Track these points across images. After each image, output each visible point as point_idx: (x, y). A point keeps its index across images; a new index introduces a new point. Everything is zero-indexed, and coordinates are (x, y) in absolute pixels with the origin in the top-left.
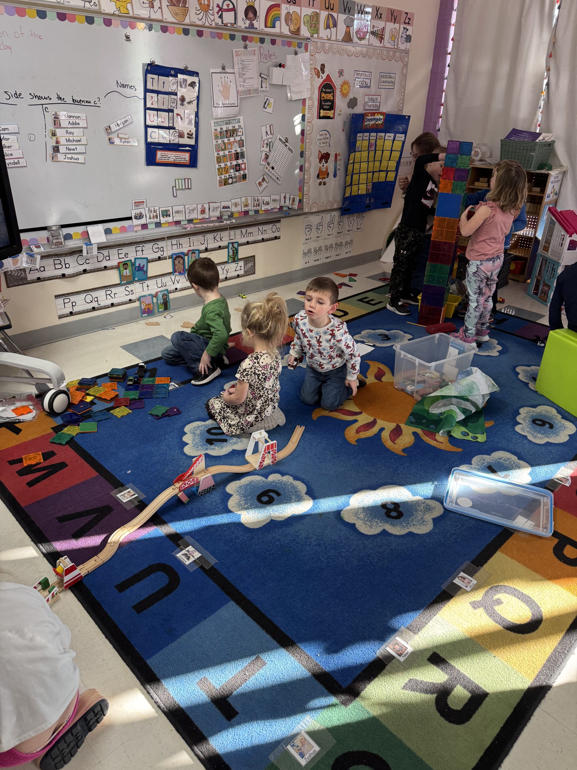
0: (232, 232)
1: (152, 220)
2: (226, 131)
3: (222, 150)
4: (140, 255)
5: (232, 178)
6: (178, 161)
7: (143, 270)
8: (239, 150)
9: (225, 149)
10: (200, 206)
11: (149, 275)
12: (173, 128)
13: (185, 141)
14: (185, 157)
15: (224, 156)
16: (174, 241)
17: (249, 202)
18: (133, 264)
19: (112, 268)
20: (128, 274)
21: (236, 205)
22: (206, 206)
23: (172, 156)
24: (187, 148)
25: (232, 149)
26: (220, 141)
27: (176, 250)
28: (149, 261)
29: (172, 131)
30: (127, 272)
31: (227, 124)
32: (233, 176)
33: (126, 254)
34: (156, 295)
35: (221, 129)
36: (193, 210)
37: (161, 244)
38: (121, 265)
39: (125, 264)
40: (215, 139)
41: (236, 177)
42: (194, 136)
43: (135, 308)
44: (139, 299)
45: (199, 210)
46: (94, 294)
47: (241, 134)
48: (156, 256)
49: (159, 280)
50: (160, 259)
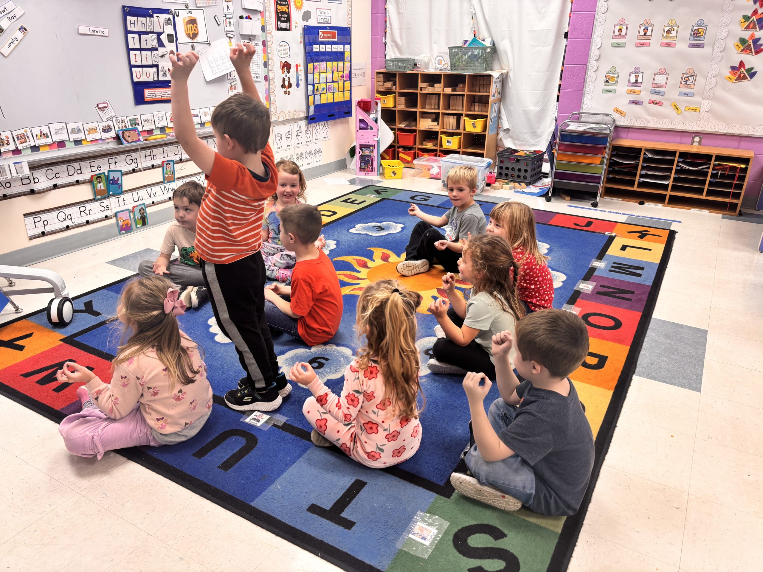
4: (113, 167)
7: (118, 184)
11: (124, 189)
16: (148, 152)
18: (107, 178)
19: (85, 182)
20: (103, 188)
21: (206, 114)
27: (150, 162)
30: (101, 186)
33: (99, 167)
34: (133, 211)
36: (162, 118)
37: (134, 155)
38: (95, 178)
39: (99, 177)
43: (111, 226)
44: (116, 215)
46: (67, 211)
48: (130, 168)
49: (135, 193)
50: (134, 171)
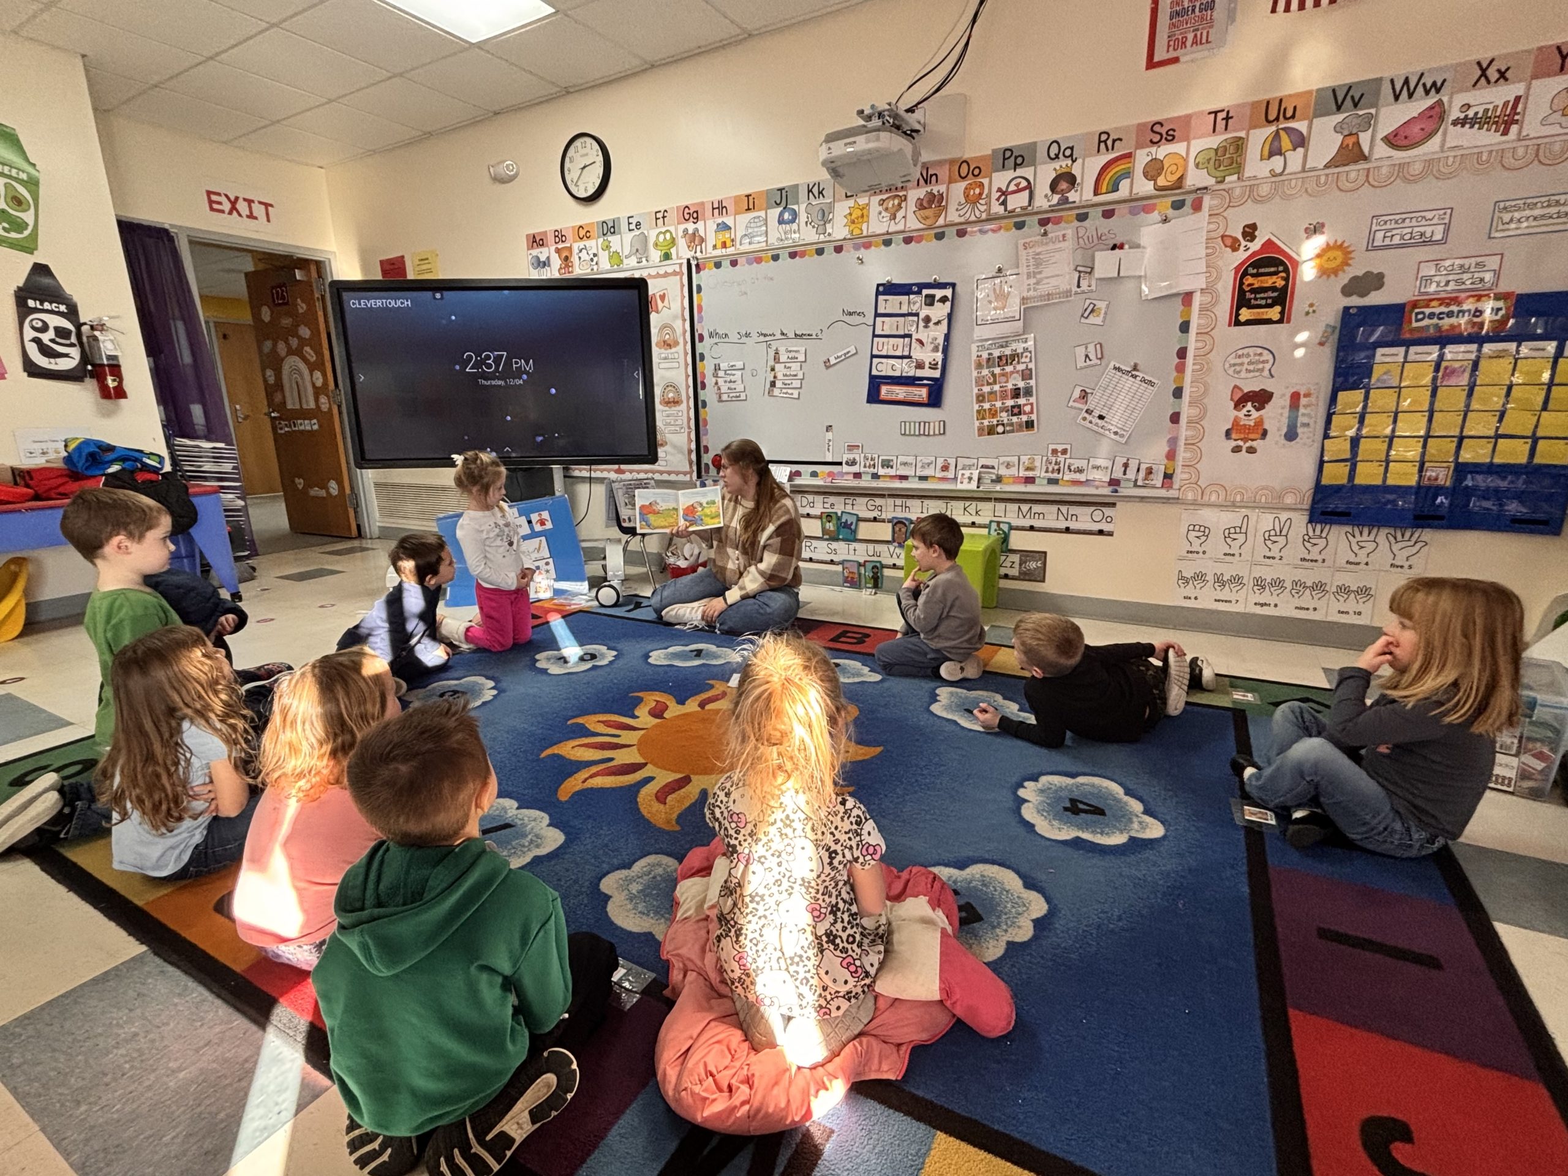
0: (1000, 506)
1: (867, 469)
2: (1000, 358)
3: (989, 384)
4: (849, 509)
5: (1003, 425)
6: (910, 398)
7: (852, 529)
8: (1021, 384)
9: (995, 382)
10: (940, 462)
12: (909, 357)
13: (927, 373)
14: (923, 393)
15: (991, 393)
16: (899, 502)
17: (1037, 464)
18: (839, 519)
19: (815, 517)
20: (832, 529)
21: (1008, 466)
22: (952, 462)
23: (900, 392)
24: (925, 382)
25: (1007, 382)
26: (985, 372)
27: (900, 514)
28: (859, 519)
29: (906, 361)
30: (830, 526)
31: (1002, 347)
32: (1005, 421)
33: (832, 505)
34: (864, 565)
35: (990, 354)
36: (929, 464)
37: (879, 501)
38: (824, 516)
39: (829, 516)
40: (976, 369)
41: (1012, 424)
42: (939, 366)
43: (836, 572)
44: (842, 563)
45: (939, 465)
47: (1028, 360)
48: (871, 515)
49: (871, 546)
50: (875, 520)
